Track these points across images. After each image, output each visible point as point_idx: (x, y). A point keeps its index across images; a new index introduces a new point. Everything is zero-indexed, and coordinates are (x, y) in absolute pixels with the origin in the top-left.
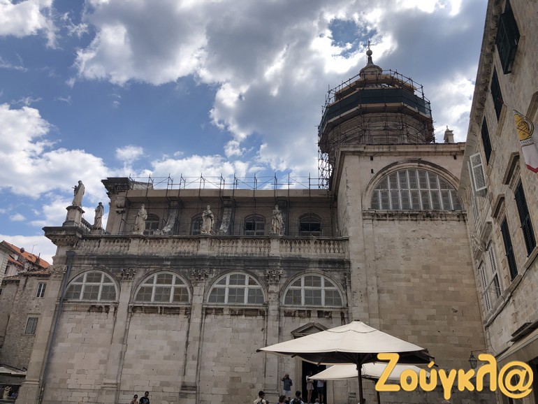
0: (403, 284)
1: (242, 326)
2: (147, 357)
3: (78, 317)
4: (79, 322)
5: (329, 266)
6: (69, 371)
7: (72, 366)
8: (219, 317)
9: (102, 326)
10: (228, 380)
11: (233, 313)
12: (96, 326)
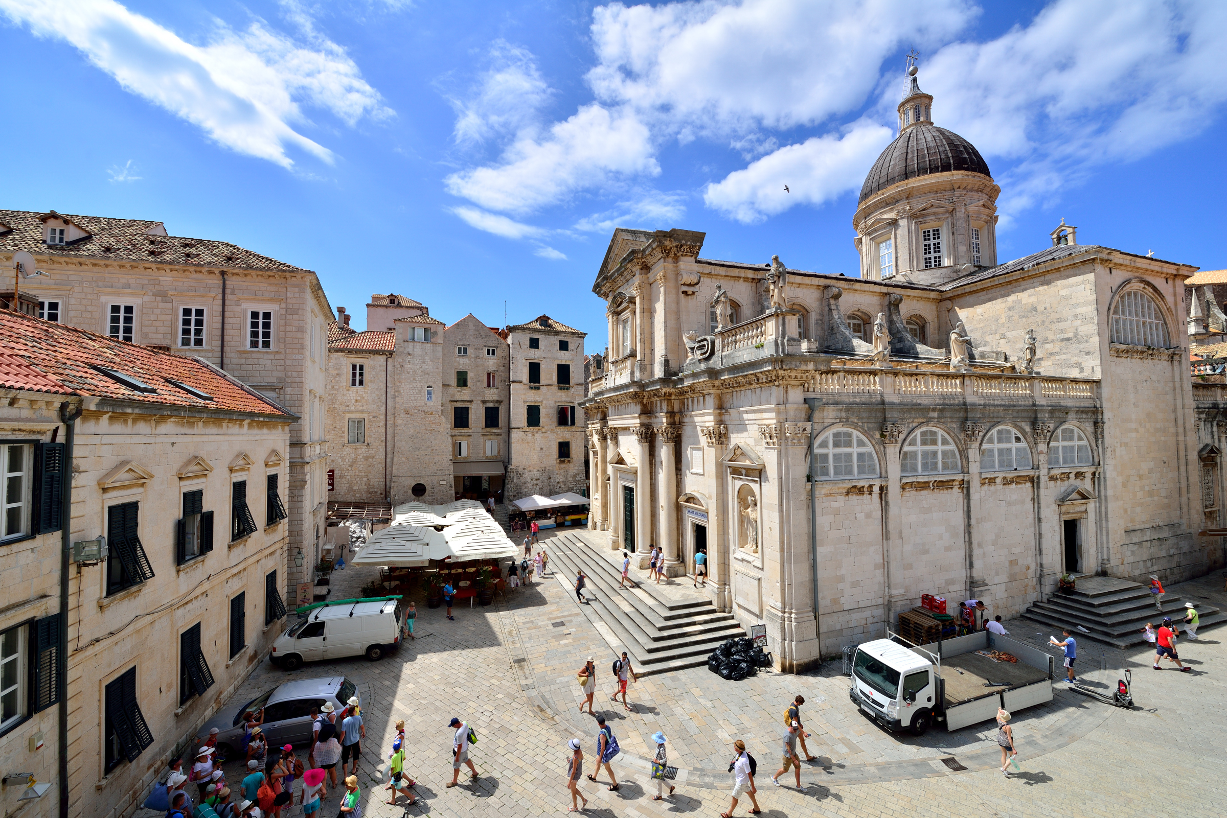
0: (1134, 435)
1: (1014, 497)
2: (926, 552)
3: (835, 505)
4: (837, 512)
5: (1084, 416)
6: (840, 586)
7: (841, 579)
8: (993, 488)
9: (868, 516)
10: (1007, 564)
11: (1006, 482)
12: (861, 516)
